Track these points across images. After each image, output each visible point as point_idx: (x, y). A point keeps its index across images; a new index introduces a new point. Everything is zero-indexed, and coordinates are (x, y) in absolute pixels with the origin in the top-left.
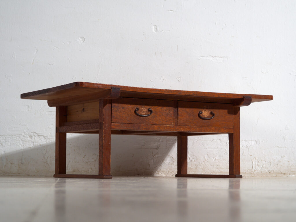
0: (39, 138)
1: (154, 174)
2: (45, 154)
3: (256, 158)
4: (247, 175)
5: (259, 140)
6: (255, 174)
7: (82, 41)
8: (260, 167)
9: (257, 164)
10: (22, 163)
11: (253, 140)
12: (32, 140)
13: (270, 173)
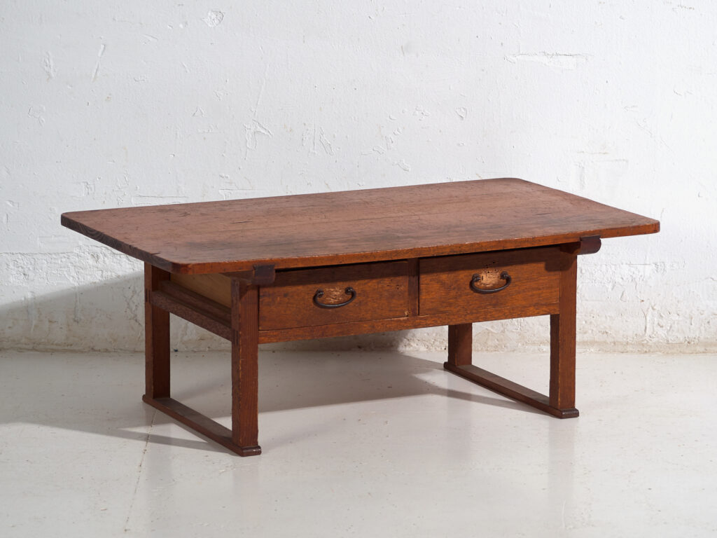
0: (115, 260)
1: (397, 347)
2: (131, 299)
3: (655, 308)
4: (631, 349)
5: (663, 262)
6: (651, 346)
7: (216, 21)
8: (664, 328)
9: (656, 323)
10: (76, 319)
11: (648, 263)
12: (100, 266)
13: (689, 343)
